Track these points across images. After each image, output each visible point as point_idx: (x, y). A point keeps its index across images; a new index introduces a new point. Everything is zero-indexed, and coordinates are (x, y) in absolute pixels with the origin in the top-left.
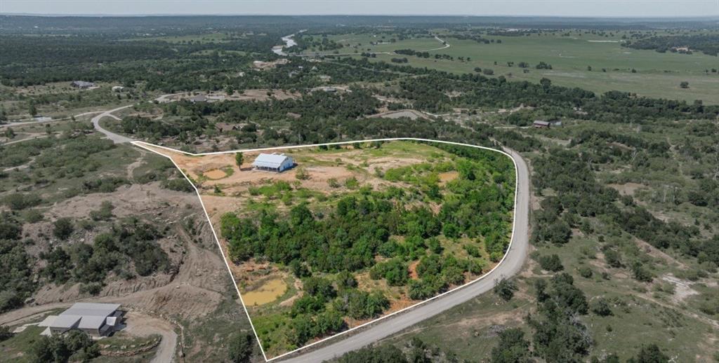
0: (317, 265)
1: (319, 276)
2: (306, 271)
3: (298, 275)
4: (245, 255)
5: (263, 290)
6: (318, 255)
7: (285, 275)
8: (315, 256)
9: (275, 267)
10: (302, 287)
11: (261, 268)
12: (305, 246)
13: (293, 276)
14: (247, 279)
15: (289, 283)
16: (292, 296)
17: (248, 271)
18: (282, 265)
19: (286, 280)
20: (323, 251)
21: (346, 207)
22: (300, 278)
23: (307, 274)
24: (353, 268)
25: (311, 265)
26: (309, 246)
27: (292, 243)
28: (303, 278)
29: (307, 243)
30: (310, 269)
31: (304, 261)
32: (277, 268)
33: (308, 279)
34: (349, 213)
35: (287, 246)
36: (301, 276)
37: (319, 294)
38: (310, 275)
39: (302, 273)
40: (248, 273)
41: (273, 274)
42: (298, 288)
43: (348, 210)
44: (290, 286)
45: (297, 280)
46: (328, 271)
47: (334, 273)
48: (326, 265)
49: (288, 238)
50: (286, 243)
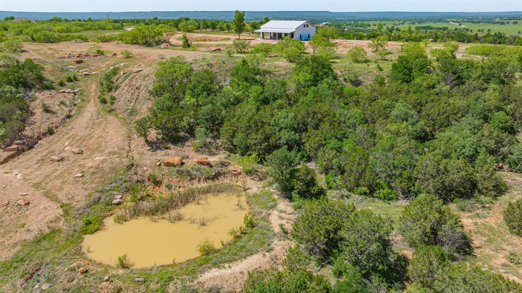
0: (343, 173)
1: (347, 202)
2: (311, 183)
3: (287, 192)
4: (176, 130)
5: (179, 218)
6: (346, 149)
7: (255, 187)
8: (339, 150)
9: (237, 164)
10: (289, 227)
11: (201, 163)
12: (316, 127)
13: (274, 190)
14: (158, 183)
15: (257, 209)
16: (251, 253)
17: (168, 164)
18: (250, 161)
19: (252, 200)
20: (359, 143)
21: (410, 70)
22: (290, 199)
23: (310, 191)
24: (447, 193)
25: (326, 171)
26: (325, 126)
27: (284, 117)
28: (298, 201)
29: (320, 120)
30: (321, 181)
31: (309, 159)
32: (239, 168)
33: (312, 206)
34: (418, 80)
35: (272, 122)
36: (294, 194)
37: (344, 260)
38: (321, 192)
39: (299, 185)
40: (166, 170)
41: (226, 181)
42: (277, 229)
43: (414, 74)
44: (257, 220)
45: (283, 205)
46: (371, 191)
47: (388, 199)
48: (368, 174)
49: (281, 107)
50: (272, 115)
